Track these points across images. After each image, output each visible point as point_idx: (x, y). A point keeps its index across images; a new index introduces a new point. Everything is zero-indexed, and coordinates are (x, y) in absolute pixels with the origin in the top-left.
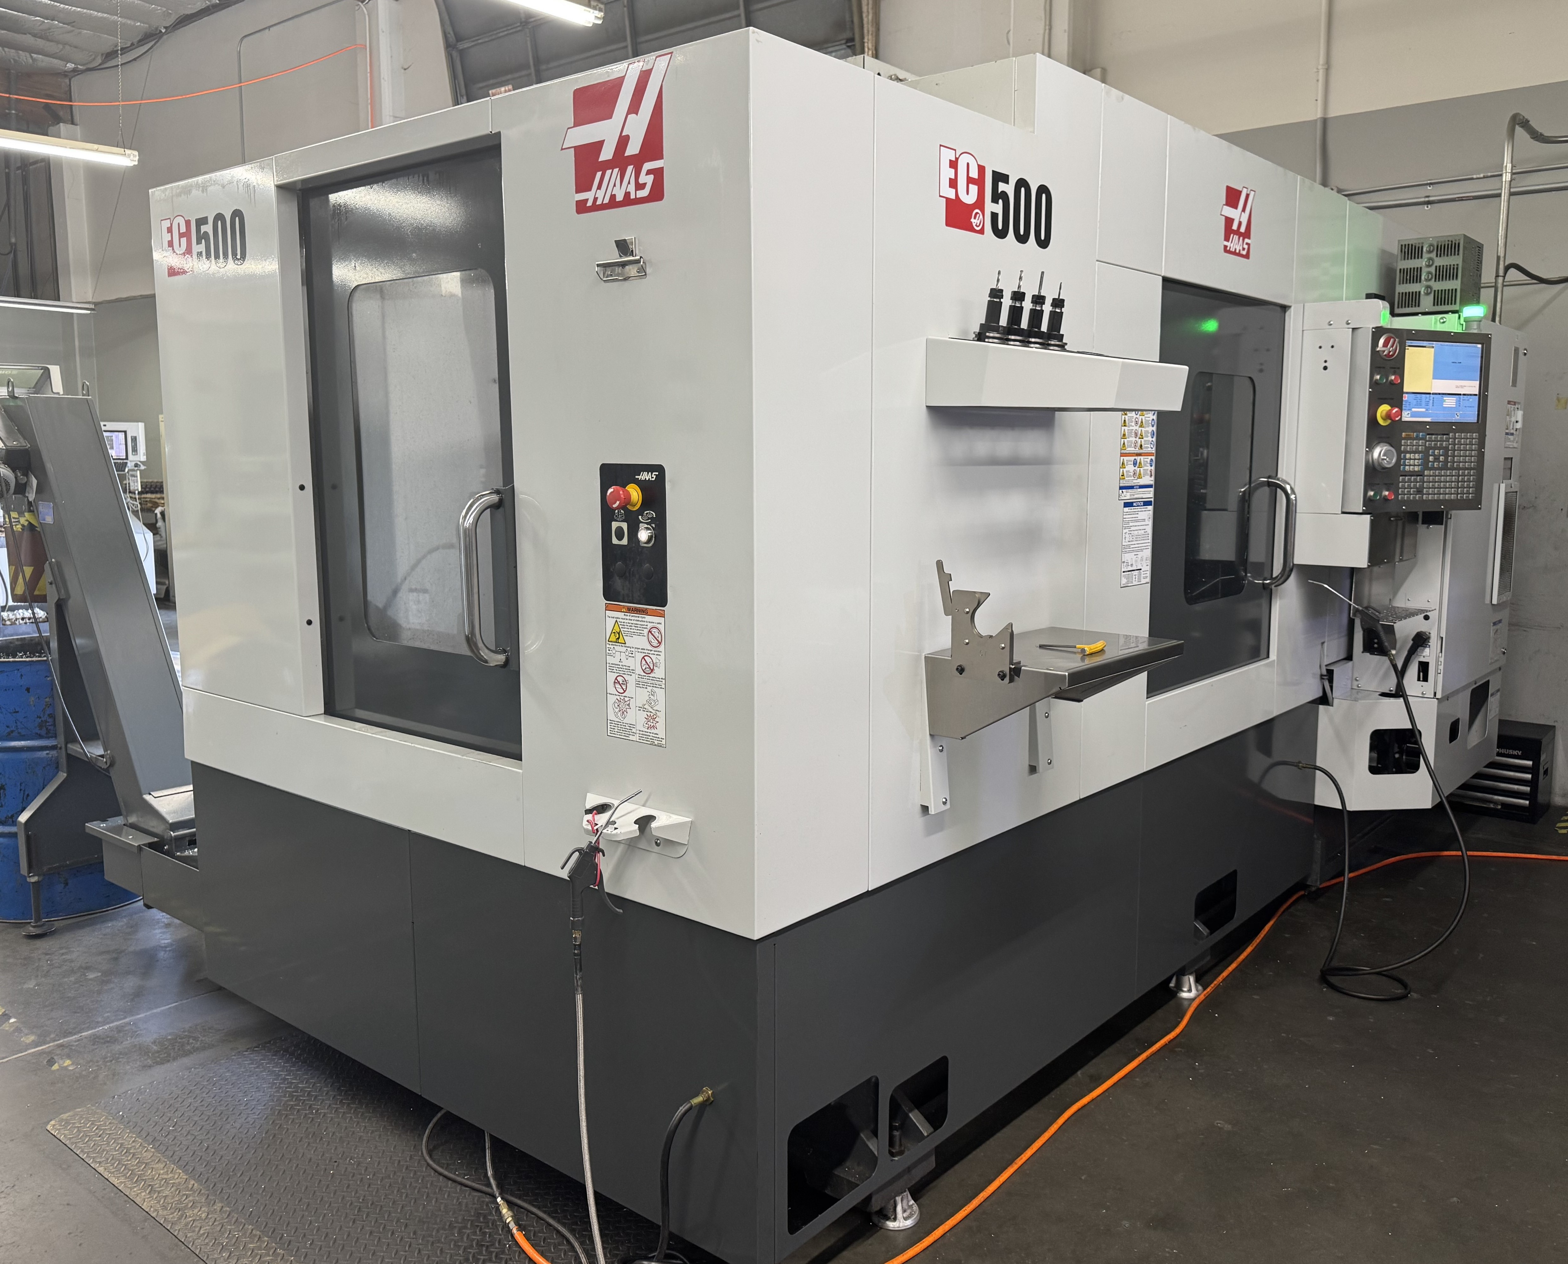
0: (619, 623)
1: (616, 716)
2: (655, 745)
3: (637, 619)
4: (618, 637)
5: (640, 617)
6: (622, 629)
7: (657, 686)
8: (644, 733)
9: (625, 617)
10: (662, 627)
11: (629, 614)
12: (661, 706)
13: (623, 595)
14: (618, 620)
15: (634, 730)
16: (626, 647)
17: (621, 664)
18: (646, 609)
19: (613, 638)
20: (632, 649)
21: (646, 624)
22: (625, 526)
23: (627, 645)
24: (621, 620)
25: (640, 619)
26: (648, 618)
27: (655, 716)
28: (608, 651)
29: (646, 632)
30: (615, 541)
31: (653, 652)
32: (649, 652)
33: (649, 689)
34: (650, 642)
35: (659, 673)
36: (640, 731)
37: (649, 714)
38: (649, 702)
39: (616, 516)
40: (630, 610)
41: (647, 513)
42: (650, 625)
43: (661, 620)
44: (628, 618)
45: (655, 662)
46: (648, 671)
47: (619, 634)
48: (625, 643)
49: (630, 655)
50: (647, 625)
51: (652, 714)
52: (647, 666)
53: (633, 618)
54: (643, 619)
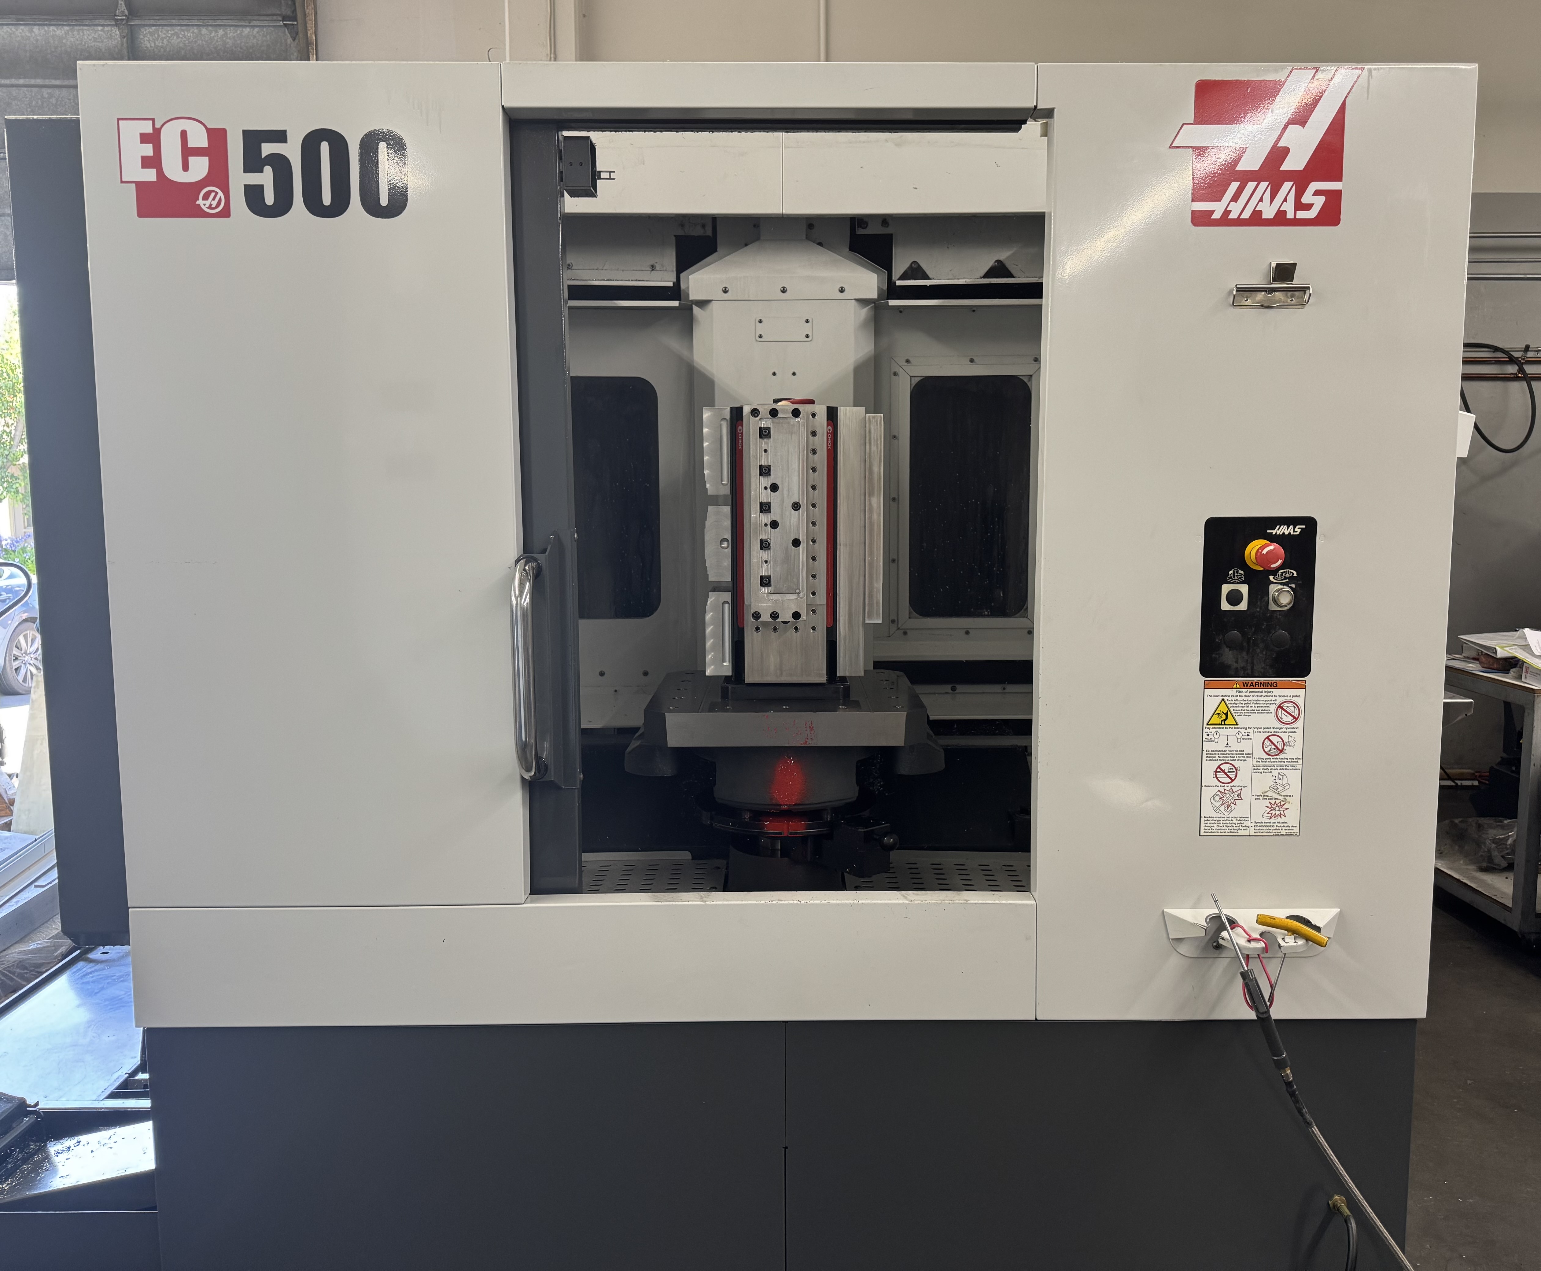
0: (1227, 702)
1: (1216, 809)
2: (1282, 835)
3: (1259, 694)
4: (1224, 718)
5: (1264, 692)
6: (1232, 709)
7: (1289, 768)
8: (1264, 824)
9: (1238, 694)
10: (1300, 701)
11: (1244, 690)
12: (1294, 789)
13: (1237, 668)
14: (1226, 699)
15: (1246, 824)
16: (1238, 728)
17: (1227, 749)
18: (1276, 682)
19: (1216, 720)
20: (1248, 730)
21: (1274, 698)
22: (1244, 589)
23: (1239, 726)
24: (1230, 698)
25: (1264, 694)
26: (1276, 692)
27: (1282, 803)
28: (1205, 736)
29: (1273, 708)
30: (1225, 606)
31: (1284, 730)
32: (1278, 730)
33: (1275, 773)
34: (1279, 720)
35: (1291, 753)
36: (1256, 823)
37: (1273, 802)
38: (1275, 789)
39: (1231, 578)
40: (1245, 685)
41: (1282, 573)
42: (1279, 700)
43: (1301, 692)
44: (1243, 694)
45: (1285, 741)
46: (1274, 752)
47: (1226, 715)
48: (1237, 724)
49: (1246, 737)
50: (1276, 700)
51: (1278, 801)
52: (1273, 747)
53: (1252, 694)
54: (1269, 694)
